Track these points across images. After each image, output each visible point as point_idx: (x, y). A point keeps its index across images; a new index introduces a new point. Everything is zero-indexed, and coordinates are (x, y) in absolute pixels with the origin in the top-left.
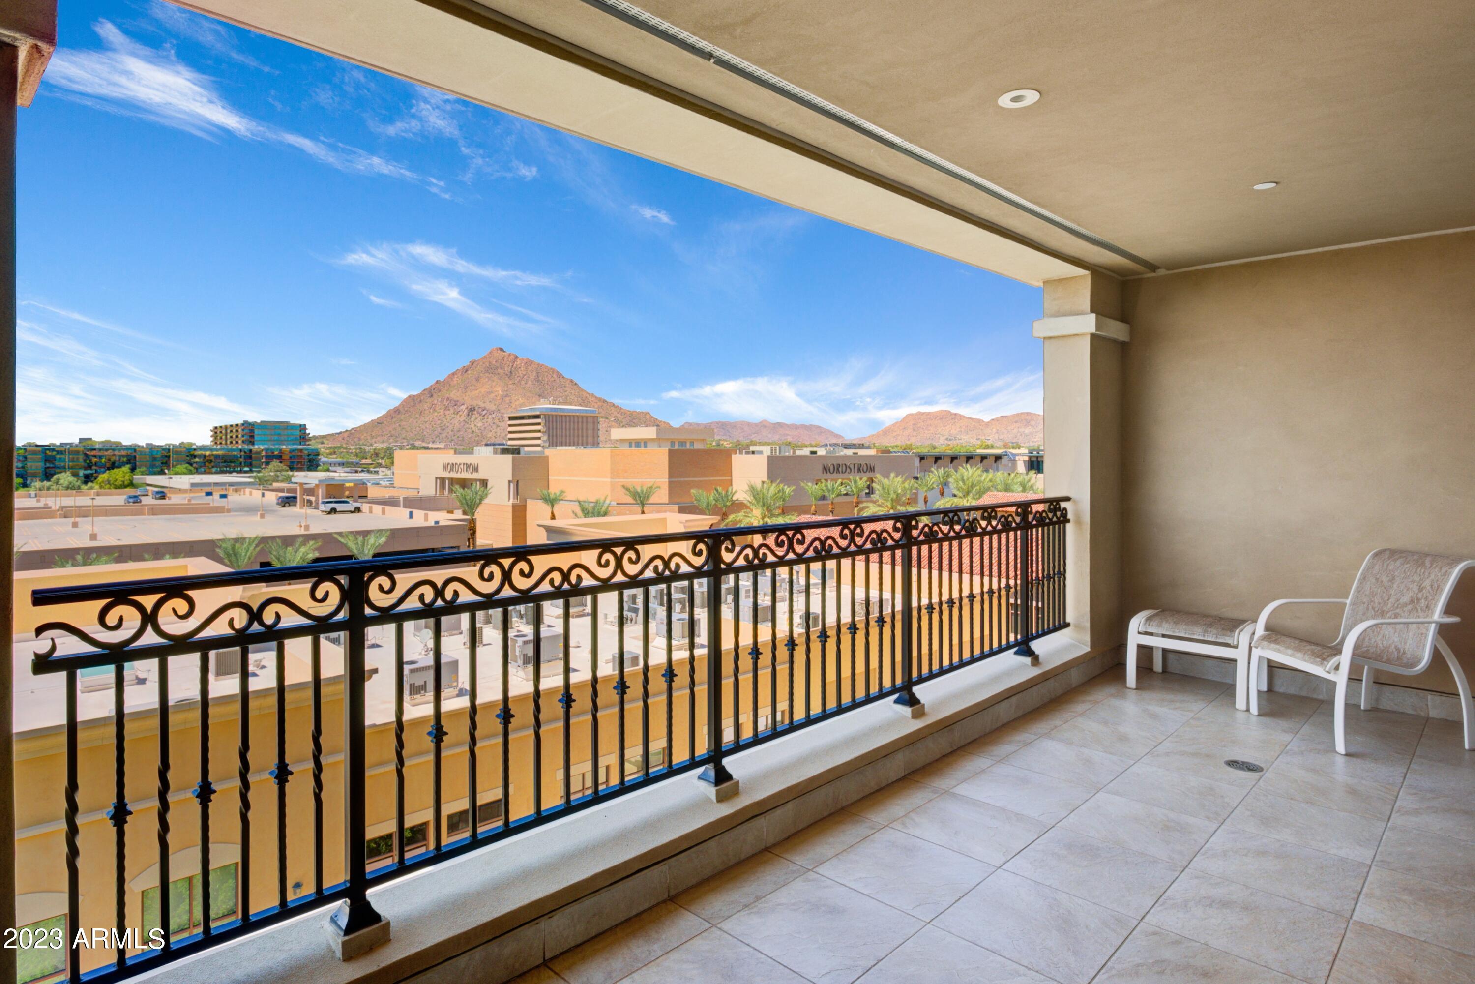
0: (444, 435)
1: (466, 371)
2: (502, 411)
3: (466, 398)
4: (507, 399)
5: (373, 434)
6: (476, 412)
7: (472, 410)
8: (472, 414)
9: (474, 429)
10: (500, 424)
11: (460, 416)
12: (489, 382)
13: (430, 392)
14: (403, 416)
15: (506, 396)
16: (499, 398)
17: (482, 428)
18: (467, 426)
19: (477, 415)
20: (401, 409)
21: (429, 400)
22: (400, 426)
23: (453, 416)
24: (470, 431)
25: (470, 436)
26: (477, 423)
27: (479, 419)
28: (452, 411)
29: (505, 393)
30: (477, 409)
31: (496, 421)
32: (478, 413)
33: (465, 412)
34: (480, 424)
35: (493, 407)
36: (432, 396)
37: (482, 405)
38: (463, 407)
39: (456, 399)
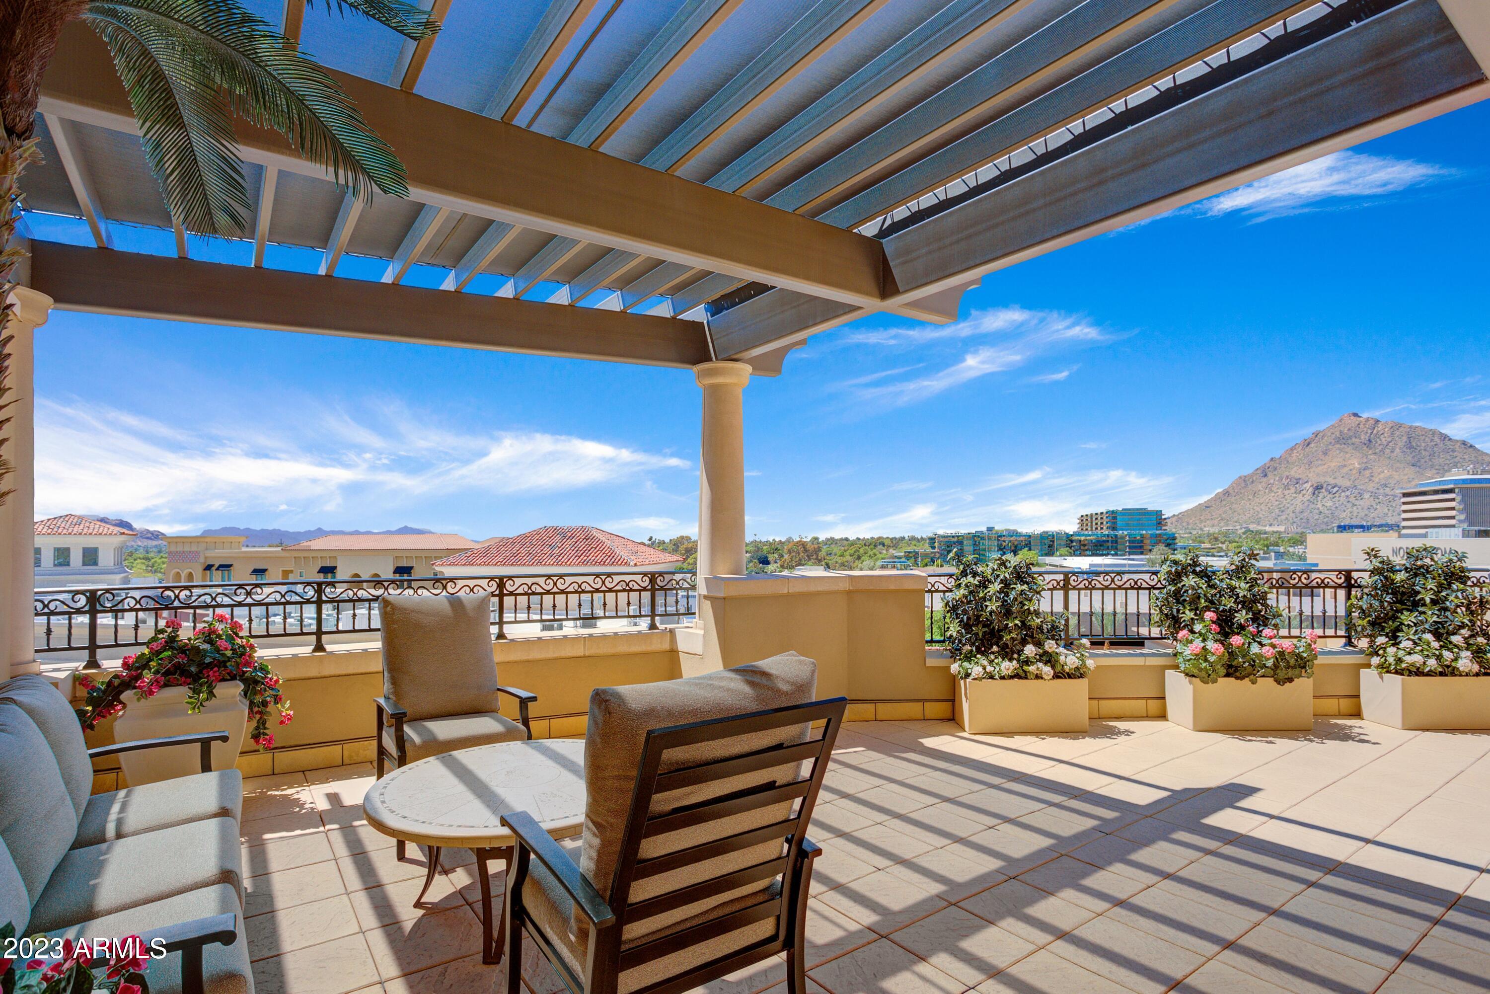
0: (1283, 517)
1: (1309, 444)
2: (1359, 487)
3: (1310, 475)
4: (1367, 473)
5: (1202, 518)
6: (1323, 490)
7: (1318, 488)
8: (1319, 493)
9: (1321, 509)
10: (1357, 503)
11: (1303, 495)
12: (1342, 453)
13: (1264, 472)
14: (1234, 498)
15: (1364, 469)
16: (1354, 472)
17: (1333, 508)
18: (1313, 506)
19: (1326, 494)
20: (1231, 492)
21: (1264, 480)
22: (1230, 509)
23: (1294, 495)
24: (1317, 511)
25: (1317, 517)
26: (1326, 502)
27: (1328, 498)
28: (1293, 490)
29: (1364, 466)
30: (1325, 486)
31: (1352, 499)
32: (1326, 490)
33: (1311, 490)
34: (1329, 504)
35: (1346, 483)
36: (1266, 475)
37: (1332, 481)
38: (1307, 485)
39: (1297, 476)
